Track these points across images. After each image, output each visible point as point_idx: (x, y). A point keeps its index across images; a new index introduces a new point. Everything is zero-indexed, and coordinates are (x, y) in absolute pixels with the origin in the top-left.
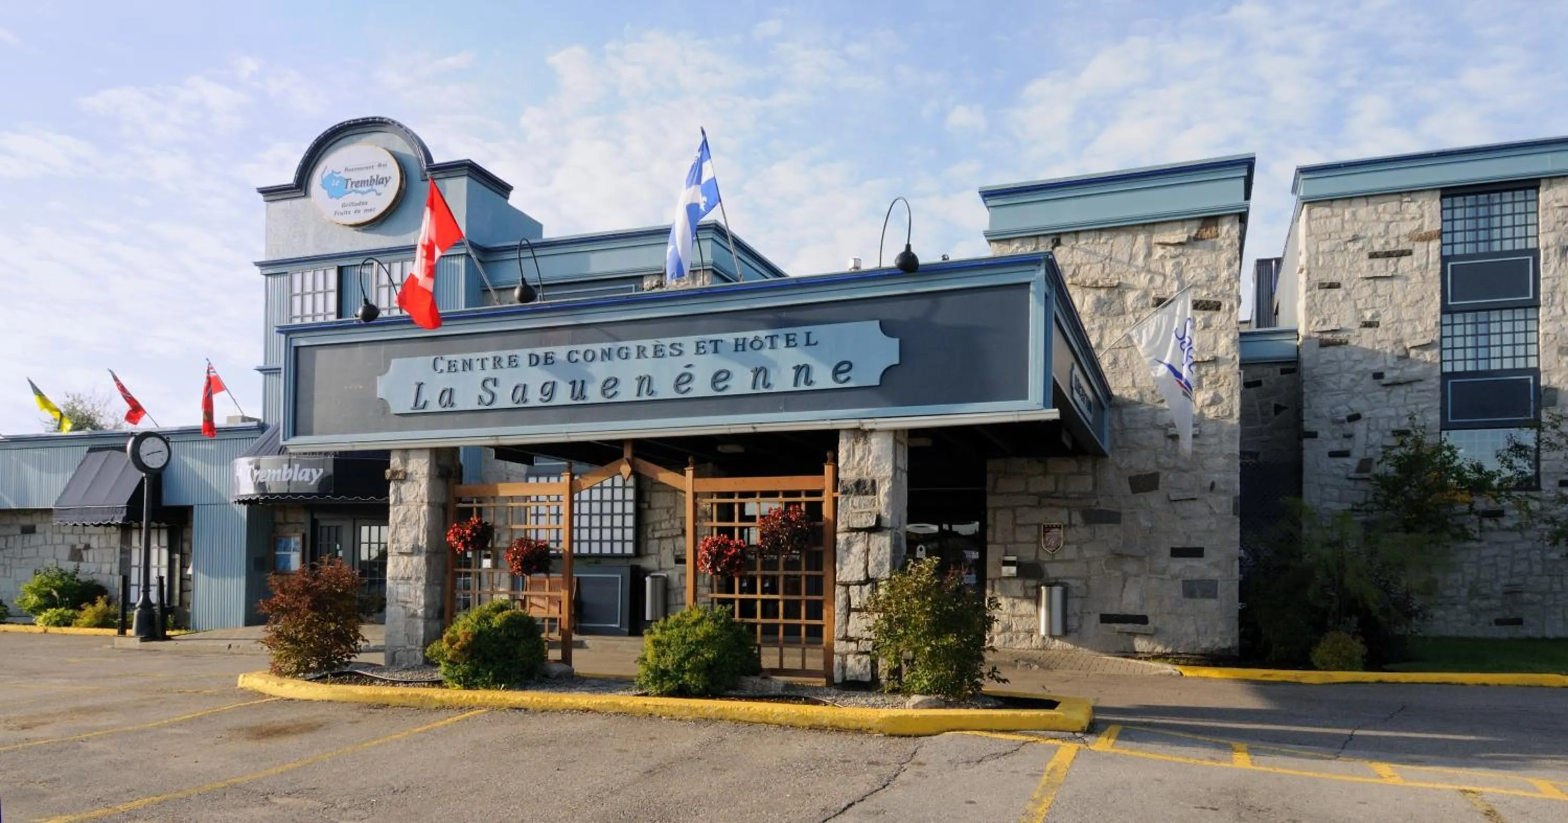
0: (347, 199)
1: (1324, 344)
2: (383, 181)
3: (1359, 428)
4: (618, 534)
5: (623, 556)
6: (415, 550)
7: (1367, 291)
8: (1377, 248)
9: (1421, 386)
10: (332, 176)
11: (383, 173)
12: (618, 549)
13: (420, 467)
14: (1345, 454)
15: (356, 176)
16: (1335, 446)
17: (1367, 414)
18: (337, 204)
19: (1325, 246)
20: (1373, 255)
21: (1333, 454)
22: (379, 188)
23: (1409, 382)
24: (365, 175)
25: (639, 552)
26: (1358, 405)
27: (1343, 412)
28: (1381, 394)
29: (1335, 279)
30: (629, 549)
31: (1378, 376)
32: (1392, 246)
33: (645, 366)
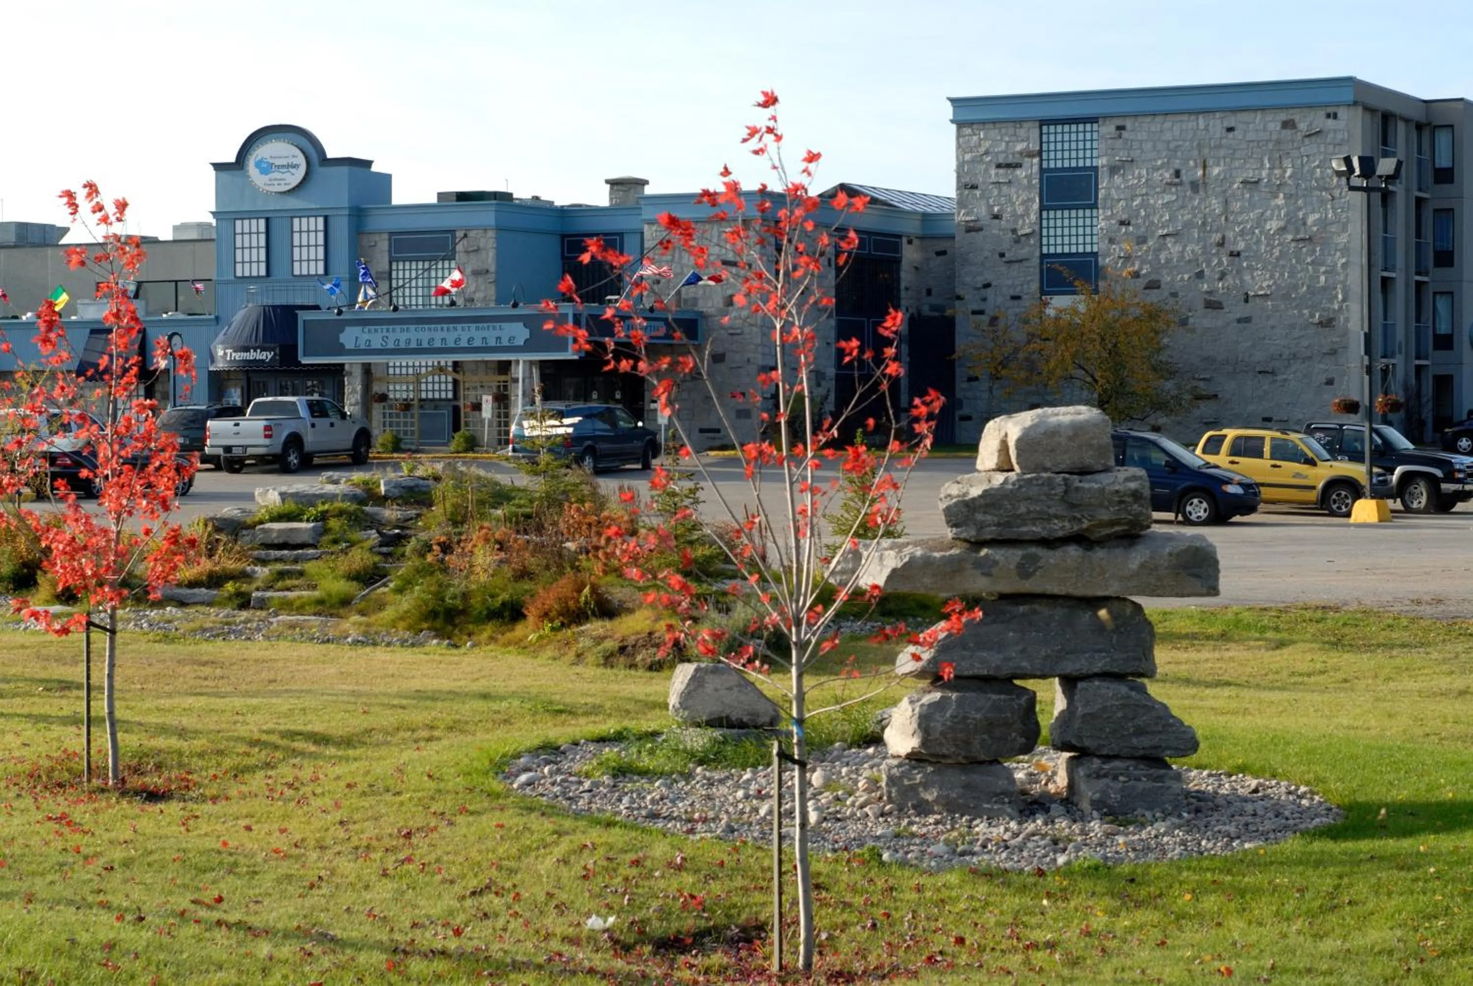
0: (271, 176)
1: (969, 230)
2: (295, 166)
3: (989, 292)
4: (443, 387)
5: (447, 400)
6: (356, 404)
7: (996, 192)
8: (1001, 161)
9: (1025, 264)
10: (261, 161)
11: (295, 161)
12: (443, 395)
13: (358, 372)
14: (981, 312)
15: (278, 162)
16: (975, 307)
17: (994, 283)
18: (265, 178)
19: (968, 157)
20: (999, 166)
21: (974, 313)
22: (293, 170)
23: (1021, 261)
24: (284, 162)
25: (456, 397)
26: (989, 277)
27: (980, 280)
28: (1003, 269)
29: (975, 182)
30: (450, 395)
31: (1002, 255)
32: (1010, 160)
33: (444, 334)
